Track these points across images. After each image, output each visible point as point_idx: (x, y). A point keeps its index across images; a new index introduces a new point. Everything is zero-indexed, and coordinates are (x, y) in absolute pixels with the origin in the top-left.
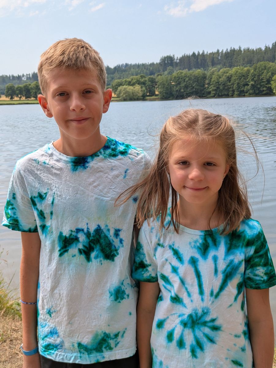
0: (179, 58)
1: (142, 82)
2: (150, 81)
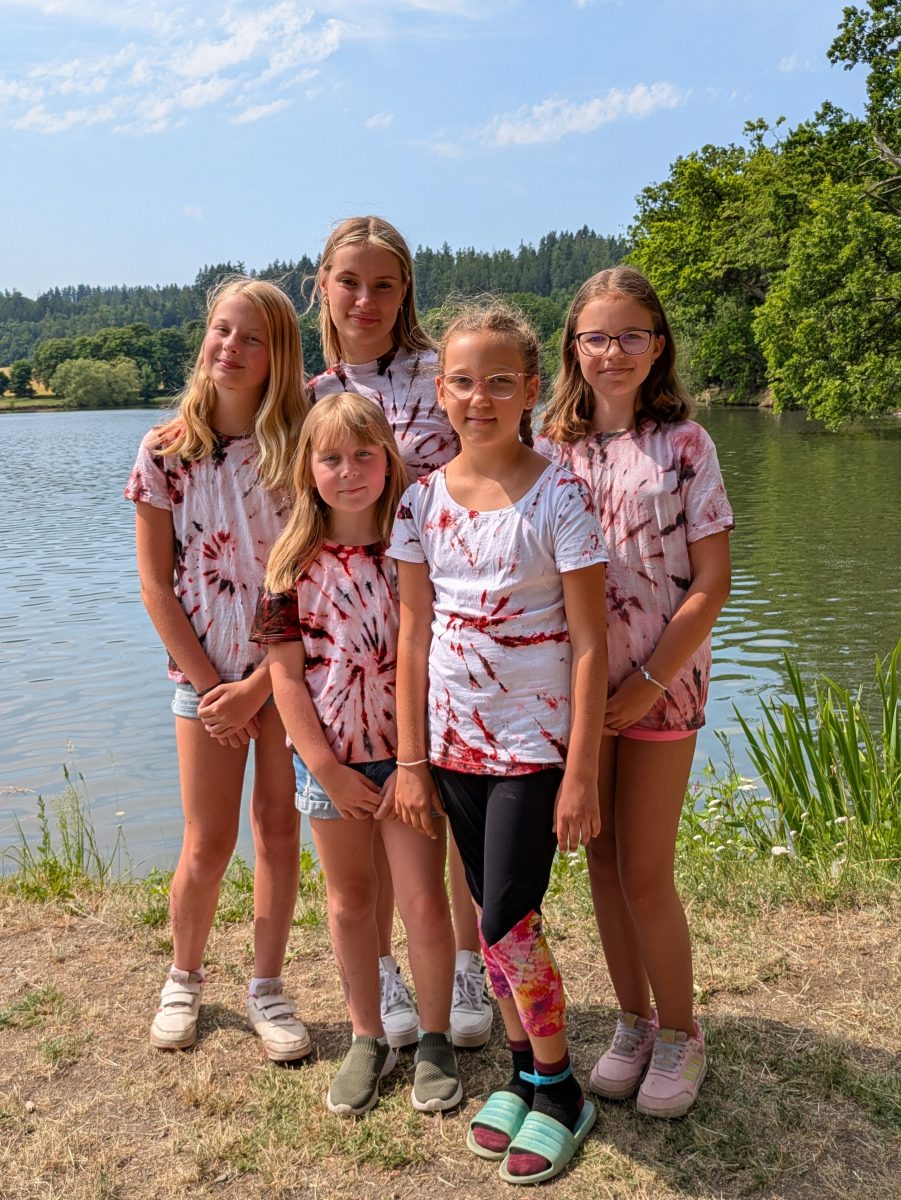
1: (140, 347)
2: (168, 346)
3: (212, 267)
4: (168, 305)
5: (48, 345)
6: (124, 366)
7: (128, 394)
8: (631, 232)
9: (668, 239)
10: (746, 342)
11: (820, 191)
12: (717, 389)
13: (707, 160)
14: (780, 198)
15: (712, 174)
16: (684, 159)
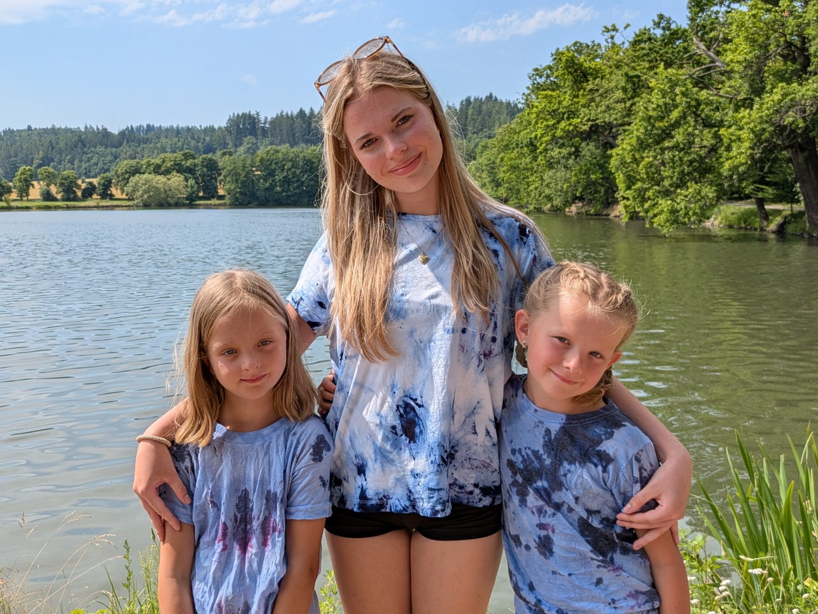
0: (269, 119)
1: (187, 167)
2: (206, 167)
3: (238, 115)
4: (208, 139)
5: (124, 164)
6: (176, 180)
7: (178, 198)
8: (525, 97)
9: (550, 102)
10: (602, 173)
11: (656, 74)
12: (580, 204)
13: (576, 51)
14: (629, 78)
15: (581, 61)
16: (560, 50)
